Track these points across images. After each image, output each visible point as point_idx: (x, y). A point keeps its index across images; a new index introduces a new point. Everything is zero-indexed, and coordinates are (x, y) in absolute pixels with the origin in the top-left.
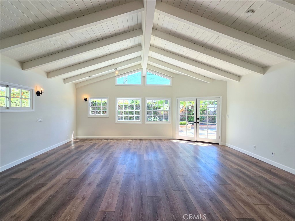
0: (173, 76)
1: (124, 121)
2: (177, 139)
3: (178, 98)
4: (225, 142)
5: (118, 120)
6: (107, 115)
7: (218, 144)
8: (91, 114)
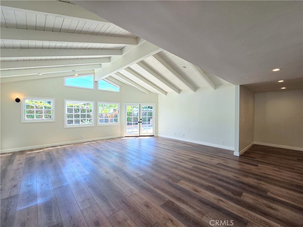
0: (122, 85)
1: (74, 125)
2: (125, 137)
3: (125, 103)
4: (158, 134)
5: (67, 125)
6: (52, 119)
7: (154, 136)
8: (26, 119)
